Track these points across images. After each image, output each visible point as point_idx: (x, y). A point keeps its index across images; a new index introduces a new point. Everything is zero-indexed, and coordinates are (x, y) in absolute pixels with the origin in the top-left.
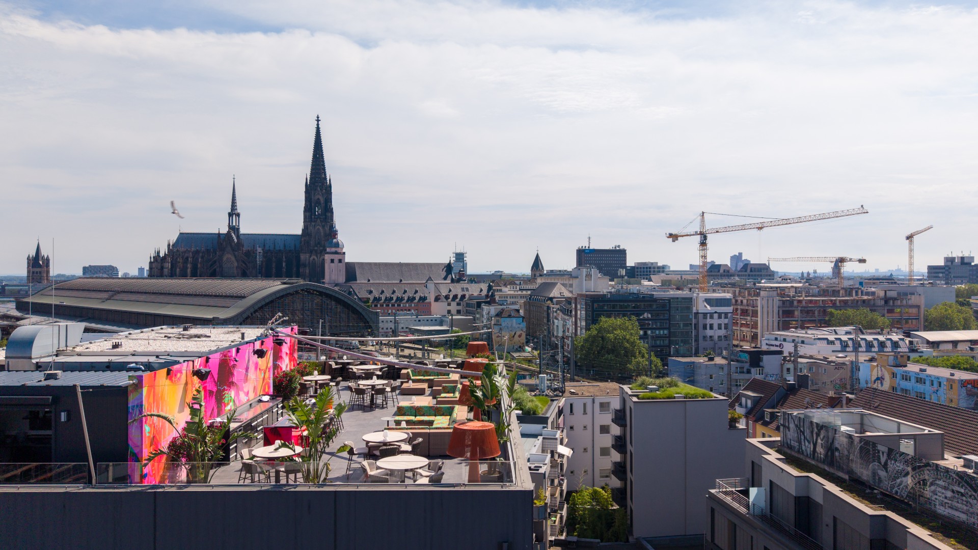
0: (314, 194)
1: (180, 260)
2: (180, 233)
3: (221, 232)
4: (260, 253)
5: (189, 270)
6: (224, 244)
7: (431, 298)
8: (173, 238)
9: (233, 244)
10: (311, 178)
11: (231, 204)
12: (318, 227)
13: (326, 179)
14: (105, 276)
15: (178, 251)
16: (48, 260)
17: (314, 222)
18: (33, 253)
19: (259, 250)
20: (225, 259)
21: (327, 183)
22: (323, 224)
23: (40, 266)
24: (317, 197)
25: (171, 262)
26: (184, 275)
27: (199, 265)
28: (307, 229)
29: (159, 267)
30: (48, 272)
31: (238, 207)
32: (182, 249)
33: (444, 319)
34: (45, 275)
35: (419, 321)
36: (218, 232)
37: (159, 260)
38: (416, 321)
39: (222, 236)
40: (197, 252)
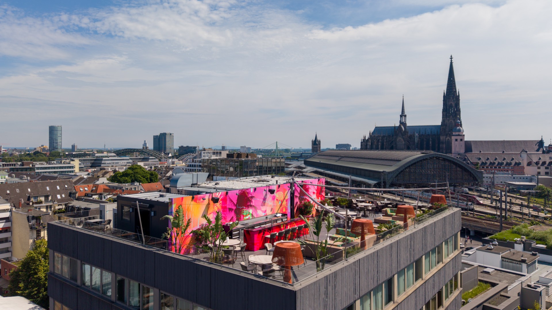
0: (449, 101)
1: (376, 141)
2: (376, 127)
3: (396, 126)
4: (417, 136)
5: (380, 146)
6: (398, 131)
7: (524, 163)
8: (372, 130)
9: (402, 132)
10: (447, 92)
11: (401, 110)
12: (451, 120)
13: (456, 91)
14: (346, 149)
15: (374, 136)
16: (320, 142)
17: (449, 117)
18: (314, 139)
19: (416, 135)
20: (398, 140)
21: (457, 94)
22: (454, 118)
23: (317, 145)
24: (450, 103)
25: (371, 142)
26: (377, 149)
27: (385, 143)
28: (444, 122)
29: (365, 145)
30: (320, 147)
31: (405, 112)
32: (376, 135)
33: (533, 177)
34: (319, 149)
35: (514, 178)
36: (394, 126)
37: (365, 141)
38: (511, 178)
39: (396, 128)
40: (384, 137)
